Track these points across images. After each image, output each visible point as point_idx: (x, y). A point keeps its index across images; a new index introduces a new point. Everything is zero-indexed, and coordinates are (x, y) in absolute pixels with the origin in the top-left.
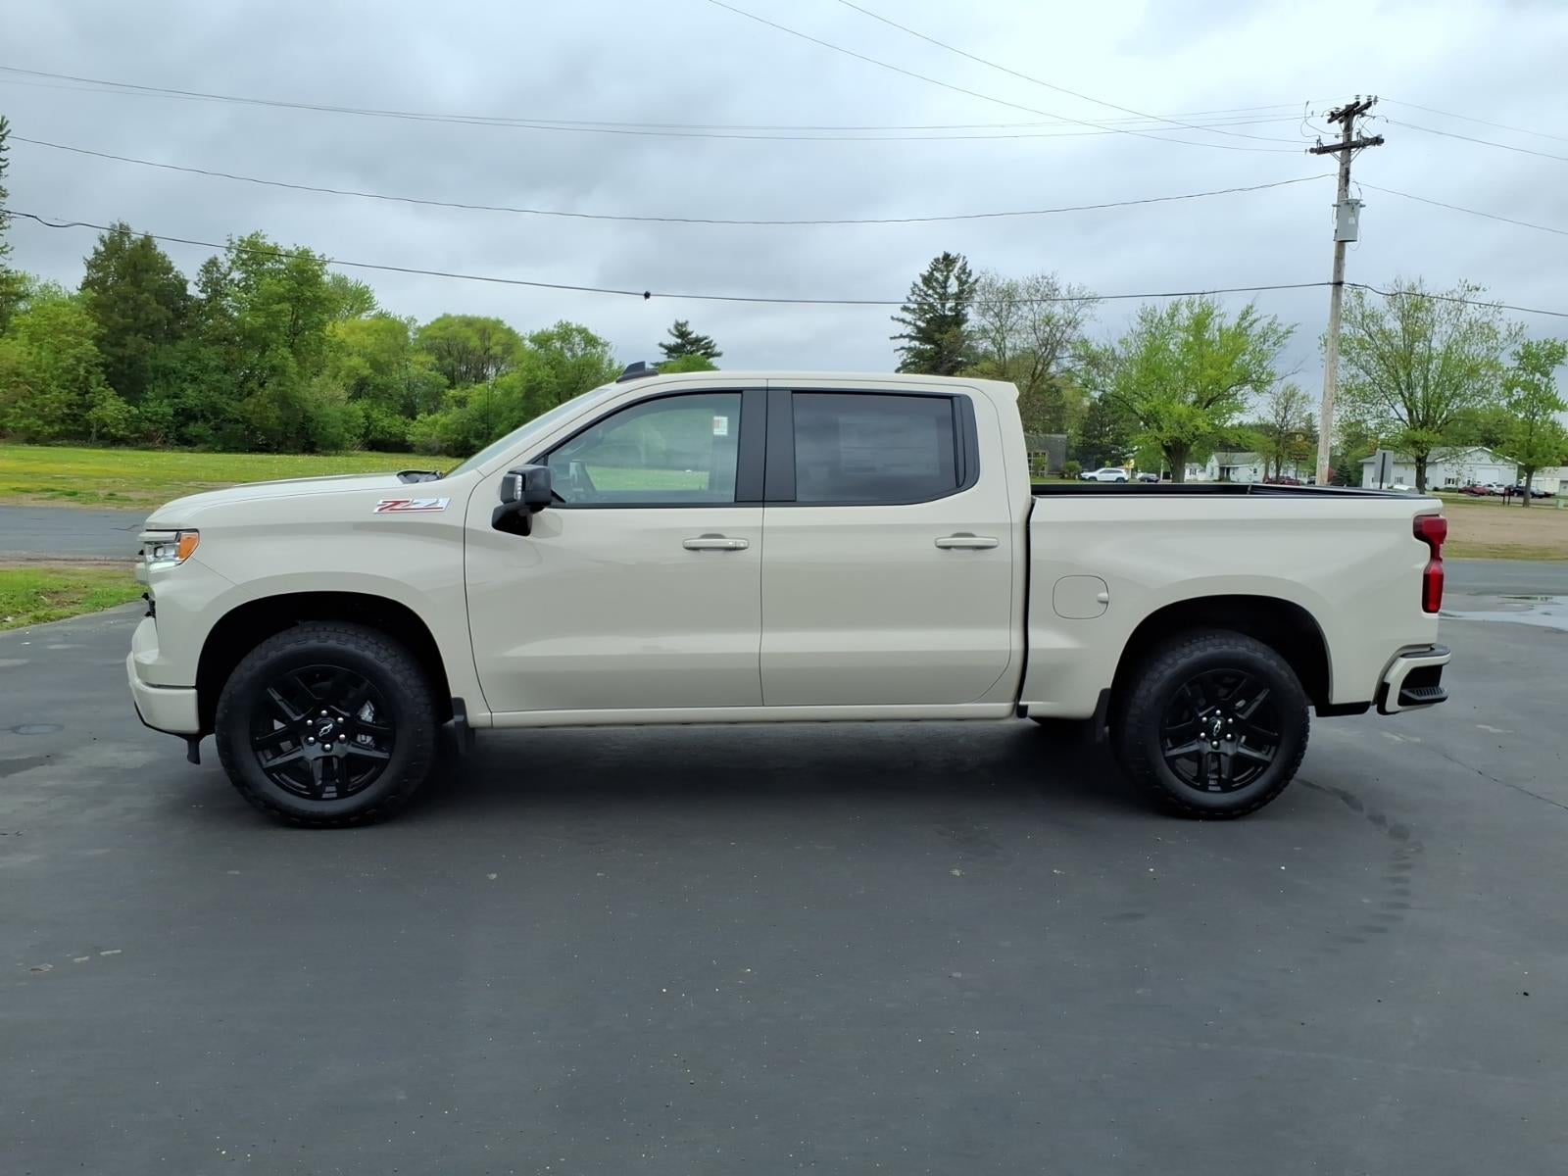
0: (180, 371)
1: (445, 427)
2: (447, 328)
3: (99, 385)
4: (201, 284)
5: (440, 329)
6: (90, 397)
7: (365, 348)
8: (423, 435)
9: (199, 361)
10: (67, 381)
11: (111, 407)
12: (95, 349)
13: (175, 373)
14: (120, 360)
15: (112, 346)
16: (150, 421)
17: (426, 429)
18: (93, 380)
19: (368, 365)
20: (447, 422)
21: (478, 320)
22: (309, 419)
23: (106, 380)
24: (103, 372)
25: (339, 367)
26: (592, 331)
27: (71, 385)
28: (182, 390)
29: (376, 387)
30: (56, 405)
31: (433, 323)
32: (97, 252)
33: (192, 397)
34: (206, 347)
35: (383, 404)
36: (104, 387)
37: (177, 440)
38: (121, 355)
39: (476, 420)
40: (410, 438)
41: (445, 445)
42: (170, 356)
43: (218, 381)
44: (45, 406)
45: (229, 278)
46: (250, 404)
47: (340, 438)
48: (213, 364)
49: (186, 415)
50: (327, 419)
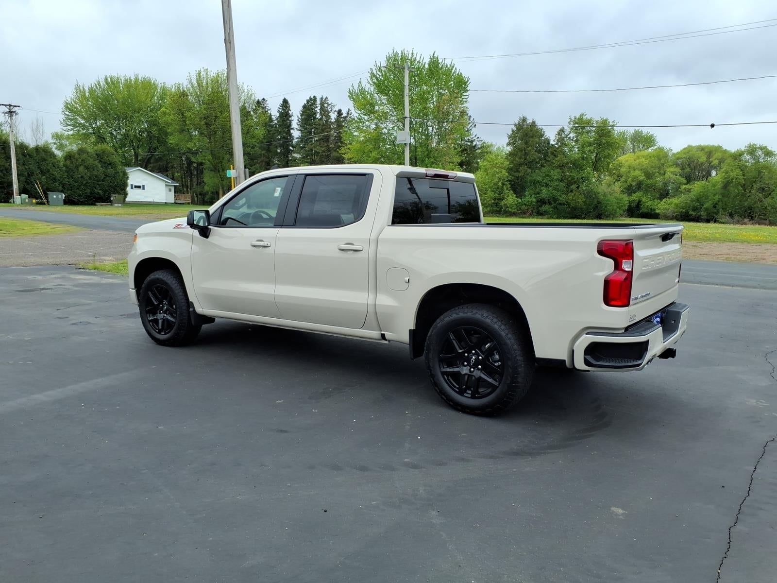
0: (541, 182)
1: (677, 205)
2: (688, 153)
3: (507, 189)
4: (556, 141)
5: (684, 154)
6: (503, 195)
7: (642, 166)
8: (665, 209)
9: (550, 176)
10: (495, 188)
11: (511, 199)
12: (507, 174)
13: (539, 183)
14: (517, 178)
15: (515, 172)
16: (526, 205)
17: (667, 206)
18: (505, 187)
19: (643, 174)
20: (677, 202)
21: (708, 147)
22: (599, 202)
23: (510, 187)
24: (509, 184)
25: (628, 177)
26: (769, 148)
27: (496, 190)
28: (541, 190)
29: (646, 185)
30: (489, 199)
31: (681, 151)
32: (513, 131)
33: (545, 193)
34: (554, 170)
35: (649, 194)
36: (509, 190)
37: (537, 213)
38: (518, 176)
39: (694, 201)
40: (657, 211)
41: (675, 215)
42: (538, 176)
43: (557, 186)
44: (485, 199)
45: (569, 136)
46: (571, 196)
47: (614, 211)
48: (555, 177)
49: (542, 202)
50: (608, 202)
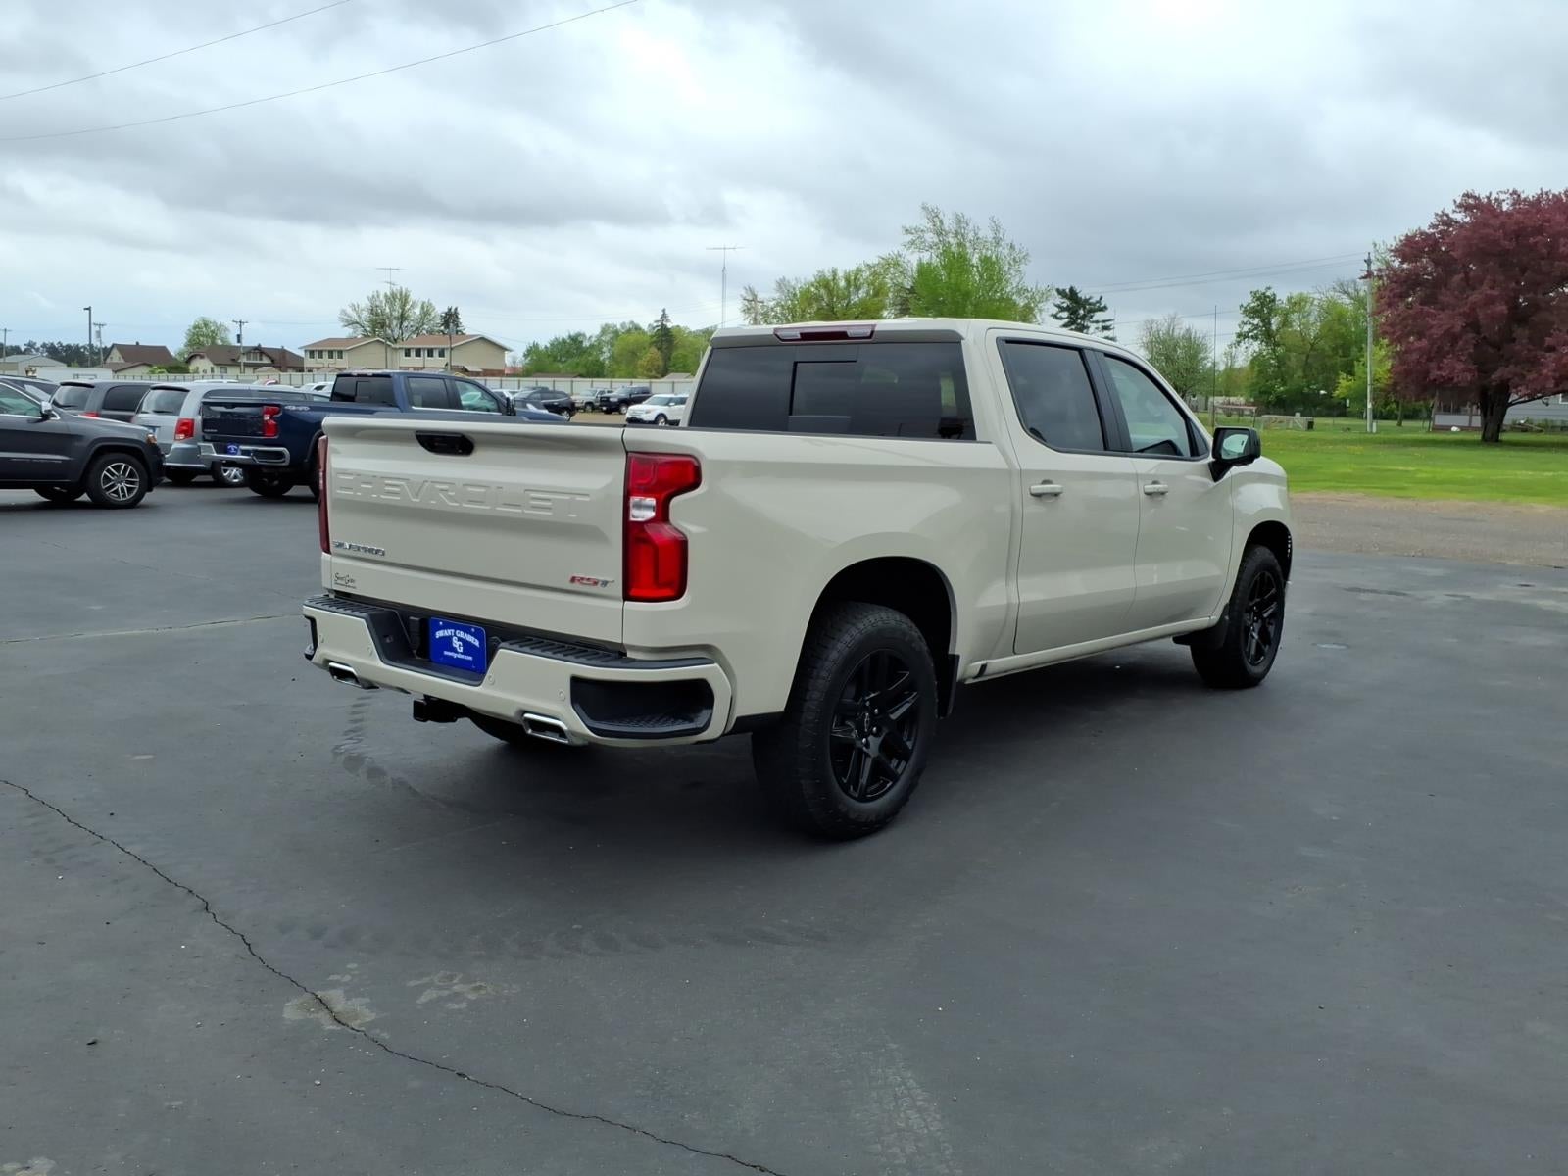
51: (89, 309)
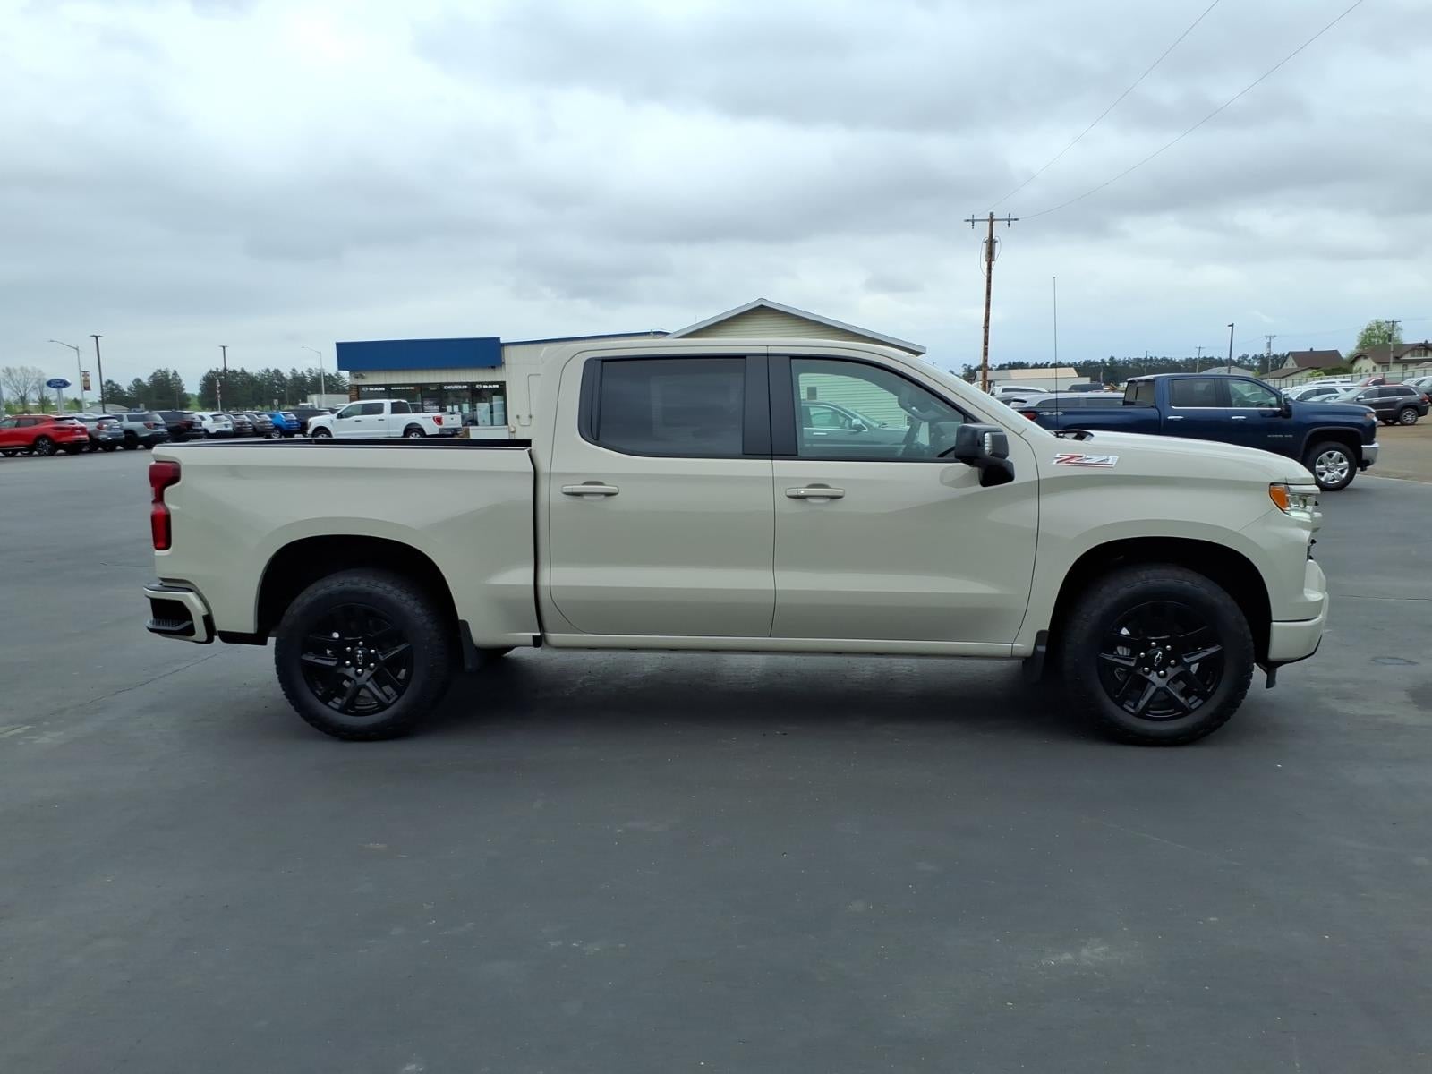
51: (1232, 325)
